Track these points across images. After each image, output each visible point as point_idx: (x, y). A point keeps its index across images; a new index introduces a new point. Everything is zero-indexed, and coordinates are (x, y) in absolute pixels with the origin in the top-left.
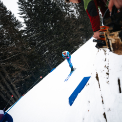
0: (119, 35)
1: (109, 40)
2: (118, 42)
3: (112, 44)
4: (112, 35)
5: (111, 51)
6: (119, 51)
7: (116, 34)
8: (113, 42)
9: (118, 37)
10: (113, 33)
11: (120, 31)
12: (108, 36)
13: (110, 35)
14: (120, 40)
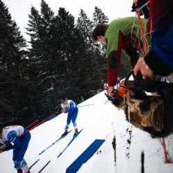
0: (140, 106)
1: (127, 106)
2: (137, 113)
3: (131, 112)
4: (133, 103)
5: (127, 119)
6: (137, 124)
7: (137, 102)
9: (138, 108)
10: (134, 100)
11: (142, 101)
12: (128, 101)
13: (130, 101)
14: (140, 112)
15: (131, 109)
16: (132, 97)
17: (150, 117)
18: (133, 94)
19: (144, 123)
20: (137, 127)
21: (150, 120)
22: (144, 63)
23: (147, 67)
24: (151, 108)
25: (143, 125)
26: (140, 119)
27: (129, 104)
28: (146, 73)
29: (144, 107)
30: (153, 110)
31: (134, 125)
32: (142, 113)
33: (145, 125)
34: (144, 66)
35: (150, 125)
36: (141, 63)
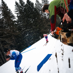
0: (66, 35)
1: (61, 36)
2: (65, 38)
3: (62, 38)
4: (63, 34)
5: (61, 41)
6: (65, 43)
7: (65, 34)
8: (63, 38)
9: (66, 36)
10: (63, 33)
11: (67, 33)
12: (61, 33)
13: (62, 34)
14: (66, 38)
15: (62, 37)
16: (62, 32)
17: (71, 39)
18: (63, 30)
19: (68, 42)
20: (65, 44)
21: (71, 41)
22: (67, 15)
23: (69, 17)
24: (71, 35)
25: (68, 43)
26: (67, 40)
27: (61, 35)
28: (69, 20)
29: (68, 35)
30: (72, 36)
31: (64, 43)
32: (67, 38)
33: (69, 43)
34: (67, 17)
35: (71, 43)
36: (66, 15)
